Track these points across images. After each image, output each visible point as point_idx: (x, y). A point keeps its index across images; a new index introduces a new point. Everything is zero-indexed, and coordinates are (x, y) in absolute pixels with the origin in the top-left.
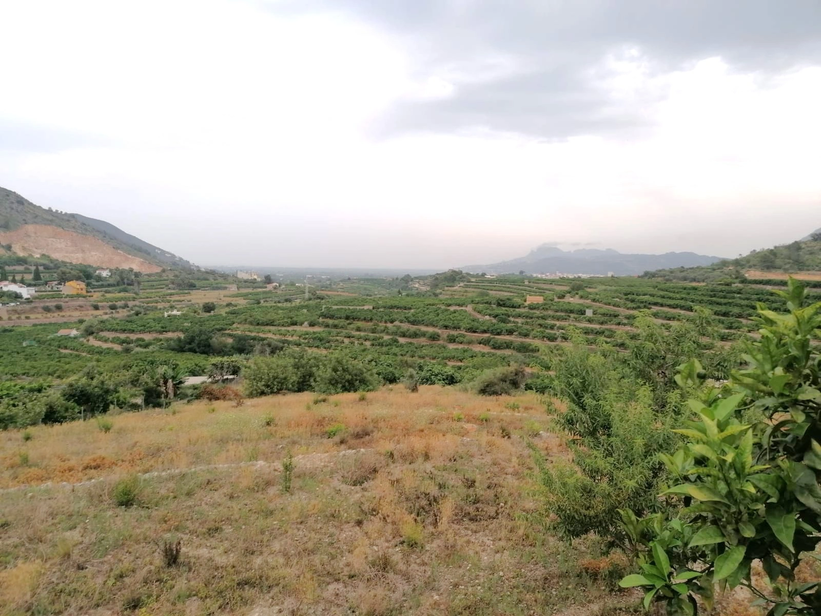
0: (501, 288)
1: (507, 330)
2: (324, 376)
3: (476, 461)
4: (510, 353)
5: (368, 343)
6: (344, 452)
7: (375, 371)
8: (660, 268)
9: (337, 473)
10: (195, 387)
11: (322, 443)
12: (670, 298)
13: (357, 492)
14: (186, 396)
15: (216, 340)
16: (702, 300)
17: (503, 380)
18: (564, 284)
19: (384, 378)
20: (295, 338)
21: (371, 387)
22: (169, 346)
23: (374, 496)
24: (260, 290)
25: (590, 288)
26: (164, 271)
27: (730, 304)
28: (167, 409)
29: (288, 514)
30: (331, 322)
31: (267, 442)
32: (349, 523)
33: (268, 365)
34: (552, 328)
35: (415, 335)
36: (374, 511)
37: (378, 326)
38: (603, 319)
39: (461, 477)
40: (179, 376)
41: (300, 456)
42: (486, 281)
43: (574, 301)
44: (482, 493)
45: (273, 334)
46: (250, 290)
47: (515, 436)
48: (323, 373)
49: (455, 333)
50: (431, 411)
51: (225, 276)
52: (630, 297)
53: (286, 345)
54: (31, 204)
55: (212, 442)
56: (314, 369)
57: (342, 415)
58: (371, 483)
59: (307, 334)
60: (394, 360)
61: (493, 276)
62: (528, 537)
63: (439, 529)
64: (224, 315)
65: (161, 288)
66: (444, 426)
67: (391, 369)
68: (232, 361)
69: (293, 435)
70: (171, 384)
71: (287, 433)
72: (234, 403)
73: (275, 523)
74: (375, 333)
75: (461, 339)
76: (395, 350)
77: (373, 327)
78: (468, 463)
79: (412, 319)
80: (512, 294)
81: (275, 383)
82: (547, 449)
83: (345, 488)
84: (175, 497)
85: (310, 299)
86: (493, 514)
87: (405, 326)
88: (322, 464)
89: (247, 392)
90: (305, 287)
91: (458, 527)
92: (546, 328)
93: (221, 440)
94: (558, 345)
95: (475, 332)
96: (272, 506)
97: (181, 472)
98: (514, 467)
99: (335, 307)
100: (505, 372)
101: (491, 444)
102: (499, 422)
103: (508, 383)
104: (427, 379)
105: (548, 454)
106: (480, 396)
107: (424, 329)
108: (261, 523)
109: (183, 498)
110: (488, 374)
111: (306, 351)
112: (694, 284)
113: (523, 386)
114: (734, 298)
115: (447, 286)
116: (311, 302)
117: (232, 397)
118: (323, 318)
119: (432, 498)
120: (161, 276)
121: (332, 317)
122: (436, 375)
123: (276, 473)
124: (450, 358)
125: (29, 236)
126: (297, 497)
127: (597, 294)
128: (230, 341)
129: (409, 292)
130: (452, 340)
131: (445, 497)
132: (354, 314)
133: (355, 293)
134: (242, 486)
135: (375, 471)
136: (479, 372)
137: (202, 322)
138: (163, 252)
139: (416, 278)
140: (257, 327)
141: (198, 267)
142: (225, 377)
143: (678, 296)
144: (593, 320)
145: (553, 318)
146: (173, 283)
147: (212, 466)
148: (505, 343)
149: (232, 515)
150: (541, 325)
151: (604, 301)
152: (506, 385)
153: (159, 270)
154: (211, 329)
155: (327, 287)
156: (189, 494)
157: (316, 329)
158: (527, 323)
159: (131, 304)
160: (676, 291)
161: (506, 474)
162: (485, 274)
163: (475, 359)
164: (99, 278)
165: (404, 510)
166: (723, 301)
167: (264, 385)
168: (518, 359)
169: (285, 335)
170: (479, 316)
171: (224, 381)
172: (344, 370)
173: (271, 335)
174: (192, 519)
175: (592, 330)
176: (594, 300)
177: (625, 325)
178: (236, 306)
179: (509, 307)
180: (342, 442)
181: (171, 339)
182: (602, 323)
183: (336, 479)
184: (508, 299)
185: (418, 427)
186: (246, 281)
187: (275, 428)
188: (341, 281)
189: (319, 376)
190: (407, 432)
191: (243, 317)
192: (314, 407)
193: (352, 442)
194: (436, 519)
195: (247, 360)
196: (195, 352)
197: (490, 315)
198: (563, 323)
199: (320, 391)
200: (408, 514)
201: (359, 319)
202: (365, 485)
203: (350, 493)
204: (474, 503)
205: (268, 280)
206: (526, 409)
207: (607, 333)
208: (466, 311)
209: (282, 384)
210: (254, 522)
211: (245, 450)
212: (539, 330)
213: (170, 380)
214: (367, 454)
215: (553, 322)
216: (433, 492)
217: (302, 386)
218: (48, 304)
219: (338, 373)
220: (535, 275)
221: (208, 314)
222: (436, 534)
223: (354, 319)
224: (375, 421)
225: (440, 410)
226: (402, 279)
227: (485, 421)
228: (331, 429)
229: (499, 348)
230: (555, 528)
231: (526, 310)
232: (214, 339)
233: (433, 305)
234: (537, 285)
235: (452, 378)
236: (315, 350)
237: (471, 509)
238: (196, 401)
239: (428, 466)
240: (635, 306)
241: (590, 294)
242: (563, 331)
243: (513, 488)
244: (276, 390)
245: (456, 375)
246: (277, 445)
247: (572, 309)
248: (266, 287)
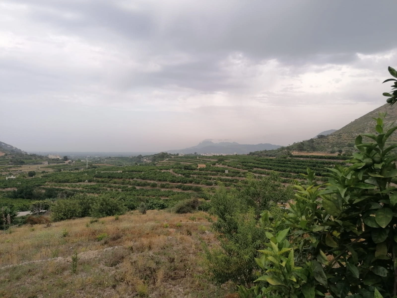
0: (186, 161)
1: (189, 181)
2: (96, 208)
3: (175, 248)
4: (191, 192)
5: (120, 190)
6: (106, 249)
7: (124, 204)
8: (256, 151)
9: (102, 260)
10: (23, 218)
11: (94, 244)
12: (261, 164)
13: (113, 270)
14: (18, 222)
15: (36, 191)
16: (275, 165)
17: (188, 205)
18: (214, 158)
19: (128, 208)
20: (81, 189)
21: (122, 213)
22: (8, 195)
23: (122, 271)
24: (61, 164)
25: (226, 160)
26: (6, 155)
27: (286, 166)
28: (6, 231)
29: (75, 285)
30: (100, 179)
31: (64, 246)
32: (108, 287)
33: (65, 204)
34: (210, 179)
35: (145, 185)
36: (122, 280)
37: (125, 181)
38: (232, 174)
39: (167, 257)
40: (14, 212)
41: (82, 253)
42: (179, 157)
43: (220, 166)
44: (177, 265)
45: (68, 187)
46: (56, 164)
47: (194, 234)
48: (96, 206)
49: (164, 183)
50: (153, 223)
51: (41, 157)
52: (244, 164)
53: (76, 192)
55: (32, 247)
56: (90, 205)
57: (106, 228)
58: (121, 264)
59: (87, 186)
60: (133, 198)
61: (182, 155)
62: (200, 285)
63: (156, 286)
64: (41, 178)
65: (4, 164)
66: (159, 230)
67: (132, 203)
68: (45, 203)
69: (78, 241)
70: (9, 216)
71: (75, 240)
72: (45, 225)
73: (67, 290)
74: (124, 184)
75: (167, 186)
76: (134, 193)
77: (123, 182)
78: (171, 250)
79: (143, 177)
80: (191, 164)
81: (69, 213)
82: (209, 239)
83: (106, 268)
84: (9, 281)
85: (89, 168)
86: (183, 275)
87: (139, 181)
88: (94, 256)
89: (53, 219)
90: (86, 162)
91: (166, 283)
92: (208, 179)
93: (37, 246)
94: (213, 187)
95: (174, 182)
96: (66, 281)
97: (13, 266)
98: (193, 250)
99: (102, 172)
100: (189, 202)
101: (182, 239)
102: (186, 227)
103: (190, 207)
104: (150, 207)
105: (209, 242)
106: (177, 214)
107: (149, 181)
108: (60, 291)
109: (14, 281)
110: (181, 203)
111: (86, 195)
112: (271, 158)
113: (197, 208)
114: (287, 164)
115: (160, 160)
116: (89, 170)
117: (44, 222)
118: (96, 178)
119: (152, 270)
120: (5, 158)
121: (101, 177)
122: (155, 205)
123: (68, 263)
124: (162, 196)
126: (80, 275)
127: (230, 163)
128: (44, 191)
129: (141, 163)
130: (163, 187)
131: (159, 269)
132: (112, 175)
133: (113, 164)
134: (48, 272)
135: (123, 258)
136: (176, 202)
137: (28, 182)
138: (6, 145)
139: (144, 156)
140: (59, 184)
141: (26, 152)
142: (41, 211)
143: (264, 163)
144: (228, 175)
145: (211, 174)
146: (11, 161)
147: (32, 262)
148: (189, 187)
149: (43, 288)
150: (205, 178)
151: (233, 166)
152: (189, 208)
153: (3, 154)
154: (33, 186)
155: (98, 162)
156: (18, 278)
157: (92, 184)
158: (199, 177)
160: (264, 161)
161: (190, 254)
162: (178, 154)
163: (174, 196)
165: (138, 278)
166: (283, 165)
167: (63, 215)
168: (195, 195)
169: (75, 187)
170: (176, 175)
171: (40, 213)
172: (107, 204)
173: (67, 187)
174: (19, 292)
175: (228, 180)
176: (228, 166)
177: (242, 177)
178: (47, 173)
179: (190, 170)
180: (106, 243)
181: (10, 192)
182: (232, 176)
183: (102, 264)
184: (190, 166)
185: (146, 232)
186: (53, 160)
187: (68, 238)
188: (106, 159)
189: (93, 208)
190: (140, 235)
191: (51, 178)
192: (91, 226)
193: (111, 243)
194: (155, 281)
195: (53, 201)
196: (24, 198)
197: (181, 174)
198: (215, 177)
199: (94, 216)
200: (140, 279)
201: (115, 178)
202: (118, 266)
203: (109, 271)
204: (174, 270)
205: (66, 158)
206: (199, 219)
207: (235, 181)
208: (169, 172)
209: (73, 213)
210: (56, 291)
211: (51, 251)
212: (204, 180)
213: (9, 214)
214: (118, 249)
215: (210, 176)
216: (153, 267)
217: (84, 214)
219: (104, 206)
220: (201, 154)
221: (31, 178)
222: (154, 288)
223: (113, 178)
224: (124, 231)
225: (157, 222)
226: (138, 157)
227: (179, 227)
228: (100, 236)
229: (186, 190)
230: (213, 280)
231: (198, 171)
232: (35, 191)
233: (153, 169)
234: (203, 159)
235: (163, 205)
236: (91, 195)
237: (172, 274)
238: (24, 225)
239: (151, 253)
240: (246, 168)
241: (227, 163)
242: (215, 180)
243: (193, 261)
244: (69, 217)
245: (165, 204)
246: (70, 247)
247: (219, 170)
248: (65, 163)
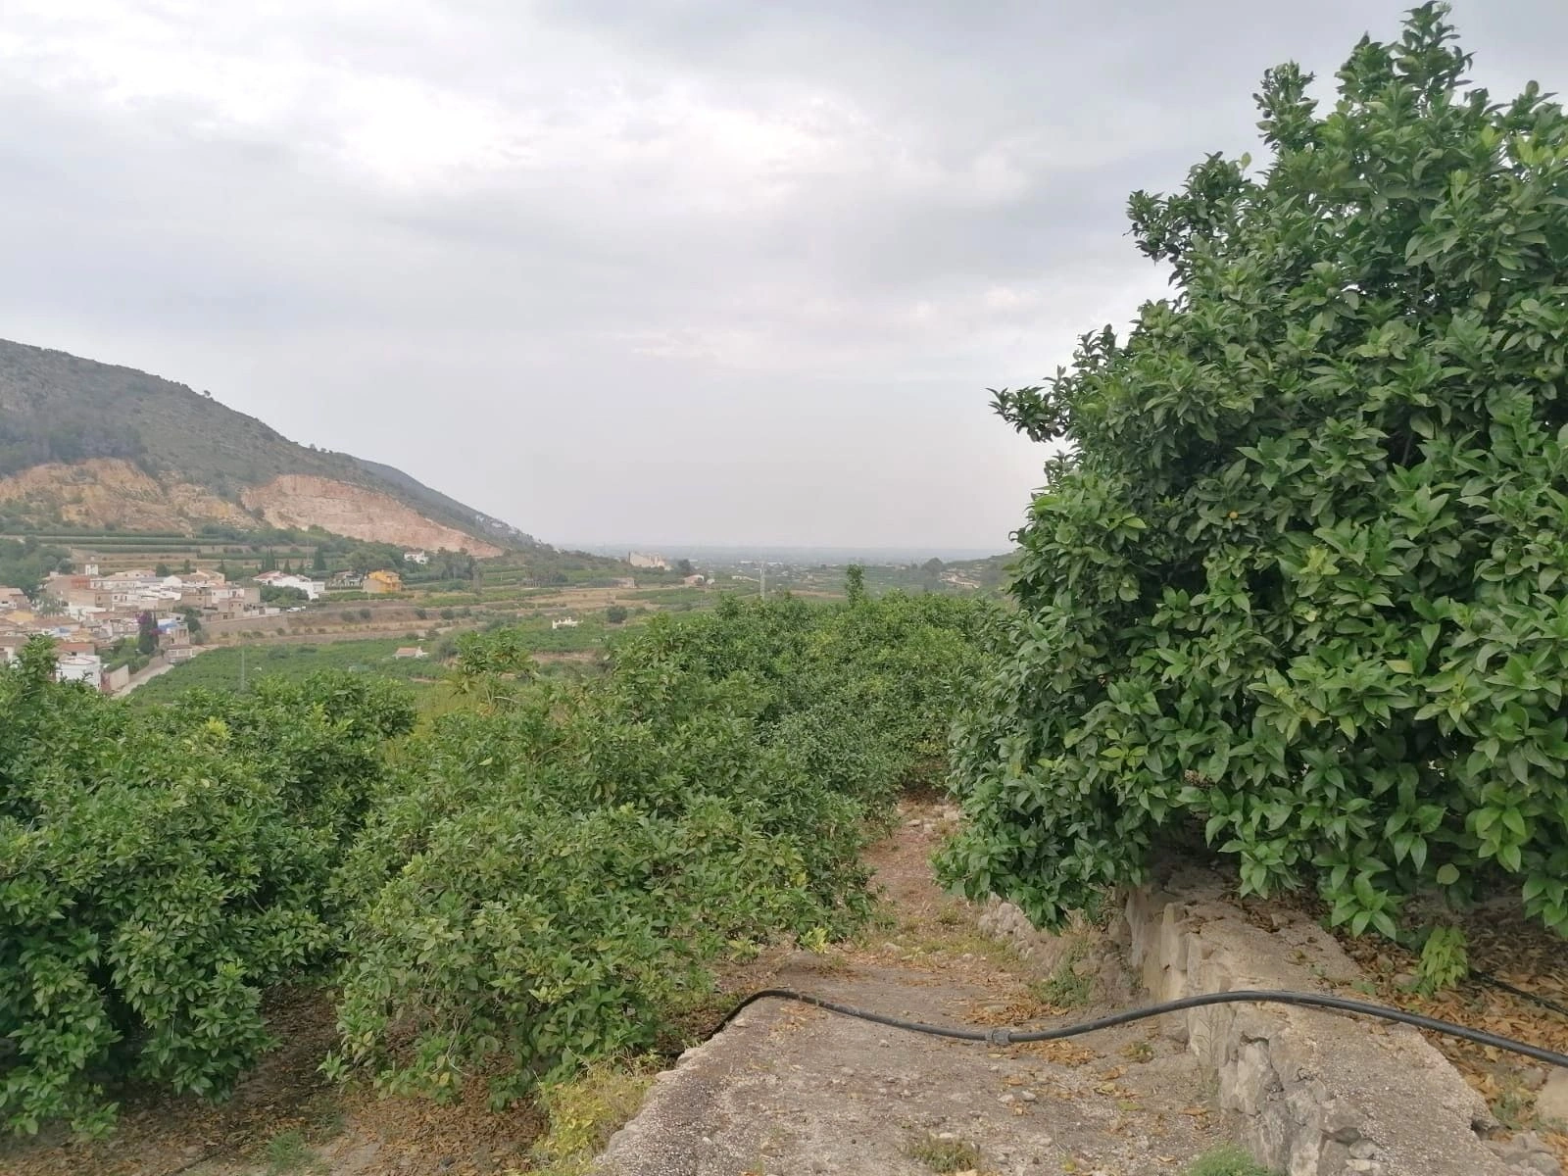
24: (672, 587)
26: (508, 554)
46: (656, 588)
51: (608, 562)
54: (283, 439)
65: (513, 583)
120: (505, 563)
125: (286, 495)
139: (951, 565)
146: (531, 574)
159: (473, 609)
164: (414, 566)
186: (647, 571)
188: (809, 570)
205: (685, 568)
218: (348, 609)
226: (925, 567)
248: (683, 582)
